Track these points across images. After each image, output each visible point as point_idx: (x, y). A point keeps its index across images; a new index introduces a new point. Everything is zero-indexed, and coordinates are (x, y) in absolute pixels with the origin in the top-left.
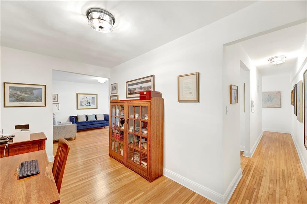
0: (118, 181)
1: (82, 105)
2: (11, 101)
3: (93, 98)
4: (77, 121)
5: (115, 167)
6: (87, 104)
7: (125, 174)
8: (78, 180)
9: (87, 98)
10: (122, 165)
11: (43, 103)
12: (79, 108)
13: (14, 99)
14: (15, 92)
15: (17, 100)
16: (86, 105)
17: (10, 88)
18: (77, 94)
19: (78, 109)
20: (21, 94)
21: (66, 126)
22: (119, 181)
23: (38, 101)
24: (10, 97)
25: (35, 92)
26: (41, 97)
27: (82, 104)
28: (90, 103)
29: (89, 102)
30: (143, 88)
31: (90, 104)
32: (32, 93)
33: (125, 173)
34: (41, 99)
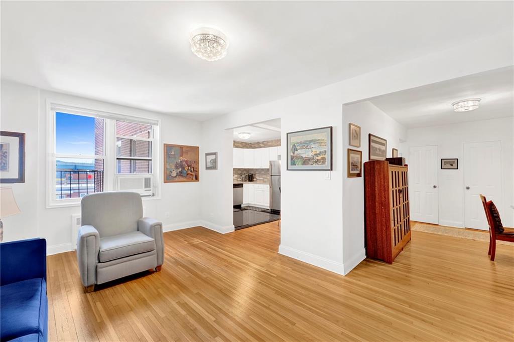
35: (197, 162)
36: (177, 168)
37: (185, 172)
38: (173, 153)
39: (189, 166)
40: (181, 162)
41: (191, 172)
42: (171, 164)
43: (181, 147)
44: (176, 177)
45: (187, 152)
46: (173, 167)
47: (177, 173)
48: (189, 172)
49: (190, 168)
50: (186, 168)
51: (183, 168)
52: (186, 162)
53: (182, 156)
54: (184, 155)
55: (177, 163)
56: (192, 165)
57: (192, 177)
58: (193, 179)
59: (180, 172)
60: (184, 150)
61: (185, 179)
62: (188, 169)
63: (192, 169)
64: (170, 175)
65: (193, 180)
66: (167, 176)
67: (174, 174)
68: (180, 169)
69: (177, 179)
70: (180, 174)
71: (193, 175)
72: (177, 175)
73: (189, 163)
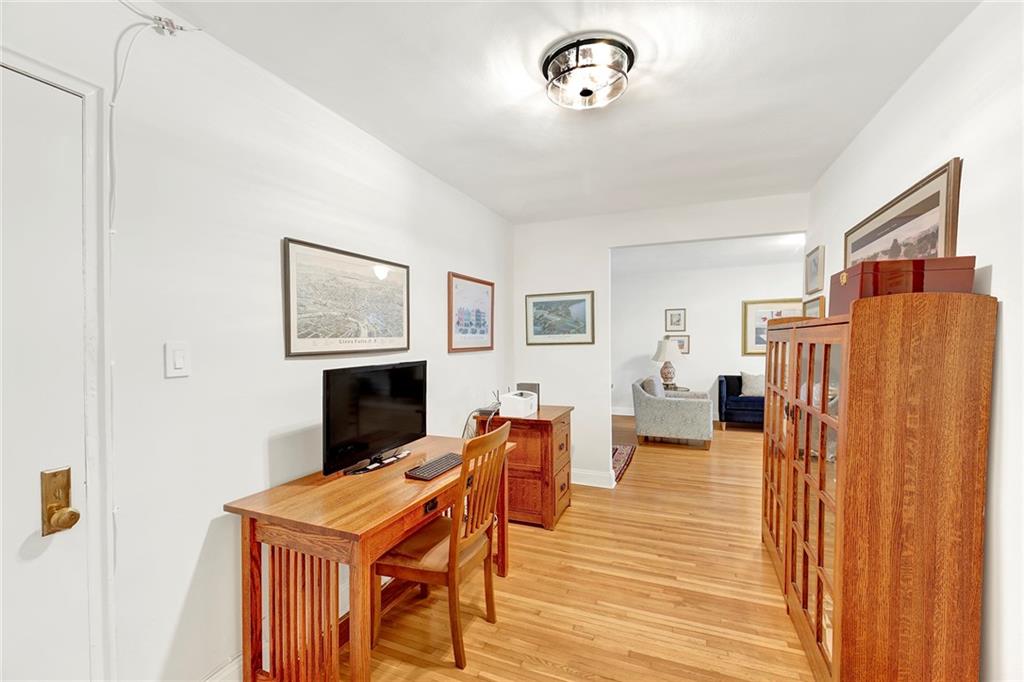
0: (704, 642)
1: (759, 341)
2: (537, 333)
4: (740, 393)
5: (743, 588)
7: (756, 637)
8: (609, 560)
10: (779, 601)
11: (587, 337)
12: (749, 351)
13: (539, 328)
14: (541, 312)
15: (544, 328)
17: (535, 304)
18: (746, 304)
19: (745, 353)
20: (550, 317)
21: (679, 402)
22: (708, 645)
23: (579, 332)
24: (535, 324)
25: (573, 309)
26: (585, 322)
27: (761, 336)
30: (903, 249)
32: (568, 314)
33: (757, 633)
34: (585, 326)
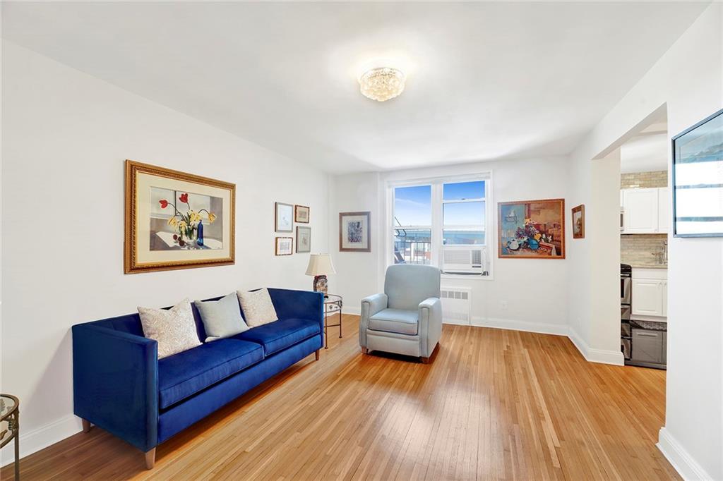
1: (156, 244)
3: (216, 202)
6: (185, 239)
9: (184, 198)
12: (136, 264)
16: (182, 243)
18: (132, 170)
27: (160, 234)
28: (200, 229)
29: (197, 223)
31: (200, 235)
35: (560, 225)
36: (519, 236)
37: (534, 242)
38: (512, 215)
39: (541, 233)
40: (526, 226)
41: (547, 241)
42: (509, 231)
43: (528, 204)
44: (518, 249)
45: (538, 211)
46: (513, 235)
47: (520, 245)
48: (543, 242)
49: (544, 236)
50: (537, 237)
51: (531, 236)
52: (537, 226)
53: (529, 217)
54: (532, 216)
55: (519, 228)
56: (550, 230)
57: (549, 251)
58: (550, 254)
59: (525, 242)
60: (532, 208)
61: (534, 254)
62: (541, 238)
63: (550, 238)
64: (509, 247)
65: (550, 256)
66: (502, 249)
67: (515, 246)
68: (525, 239)
69: (519, 253)
70: (526, 246)
71: (551, 248)
72: (519, 247)
73: (542, 228)
